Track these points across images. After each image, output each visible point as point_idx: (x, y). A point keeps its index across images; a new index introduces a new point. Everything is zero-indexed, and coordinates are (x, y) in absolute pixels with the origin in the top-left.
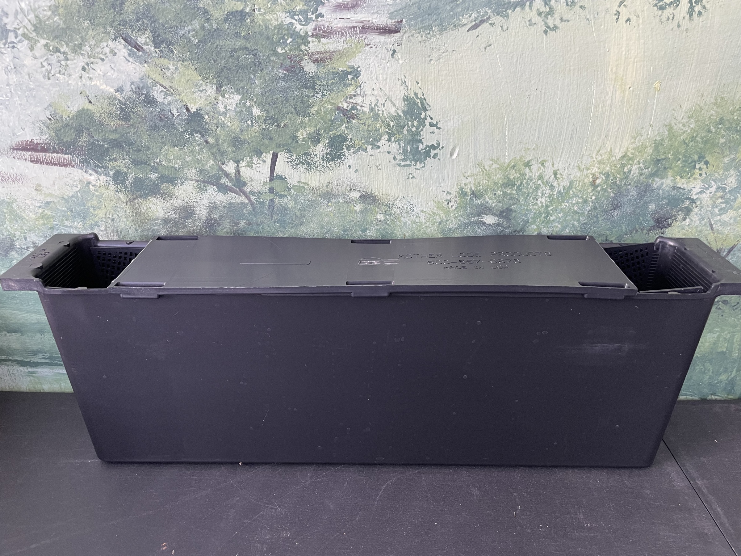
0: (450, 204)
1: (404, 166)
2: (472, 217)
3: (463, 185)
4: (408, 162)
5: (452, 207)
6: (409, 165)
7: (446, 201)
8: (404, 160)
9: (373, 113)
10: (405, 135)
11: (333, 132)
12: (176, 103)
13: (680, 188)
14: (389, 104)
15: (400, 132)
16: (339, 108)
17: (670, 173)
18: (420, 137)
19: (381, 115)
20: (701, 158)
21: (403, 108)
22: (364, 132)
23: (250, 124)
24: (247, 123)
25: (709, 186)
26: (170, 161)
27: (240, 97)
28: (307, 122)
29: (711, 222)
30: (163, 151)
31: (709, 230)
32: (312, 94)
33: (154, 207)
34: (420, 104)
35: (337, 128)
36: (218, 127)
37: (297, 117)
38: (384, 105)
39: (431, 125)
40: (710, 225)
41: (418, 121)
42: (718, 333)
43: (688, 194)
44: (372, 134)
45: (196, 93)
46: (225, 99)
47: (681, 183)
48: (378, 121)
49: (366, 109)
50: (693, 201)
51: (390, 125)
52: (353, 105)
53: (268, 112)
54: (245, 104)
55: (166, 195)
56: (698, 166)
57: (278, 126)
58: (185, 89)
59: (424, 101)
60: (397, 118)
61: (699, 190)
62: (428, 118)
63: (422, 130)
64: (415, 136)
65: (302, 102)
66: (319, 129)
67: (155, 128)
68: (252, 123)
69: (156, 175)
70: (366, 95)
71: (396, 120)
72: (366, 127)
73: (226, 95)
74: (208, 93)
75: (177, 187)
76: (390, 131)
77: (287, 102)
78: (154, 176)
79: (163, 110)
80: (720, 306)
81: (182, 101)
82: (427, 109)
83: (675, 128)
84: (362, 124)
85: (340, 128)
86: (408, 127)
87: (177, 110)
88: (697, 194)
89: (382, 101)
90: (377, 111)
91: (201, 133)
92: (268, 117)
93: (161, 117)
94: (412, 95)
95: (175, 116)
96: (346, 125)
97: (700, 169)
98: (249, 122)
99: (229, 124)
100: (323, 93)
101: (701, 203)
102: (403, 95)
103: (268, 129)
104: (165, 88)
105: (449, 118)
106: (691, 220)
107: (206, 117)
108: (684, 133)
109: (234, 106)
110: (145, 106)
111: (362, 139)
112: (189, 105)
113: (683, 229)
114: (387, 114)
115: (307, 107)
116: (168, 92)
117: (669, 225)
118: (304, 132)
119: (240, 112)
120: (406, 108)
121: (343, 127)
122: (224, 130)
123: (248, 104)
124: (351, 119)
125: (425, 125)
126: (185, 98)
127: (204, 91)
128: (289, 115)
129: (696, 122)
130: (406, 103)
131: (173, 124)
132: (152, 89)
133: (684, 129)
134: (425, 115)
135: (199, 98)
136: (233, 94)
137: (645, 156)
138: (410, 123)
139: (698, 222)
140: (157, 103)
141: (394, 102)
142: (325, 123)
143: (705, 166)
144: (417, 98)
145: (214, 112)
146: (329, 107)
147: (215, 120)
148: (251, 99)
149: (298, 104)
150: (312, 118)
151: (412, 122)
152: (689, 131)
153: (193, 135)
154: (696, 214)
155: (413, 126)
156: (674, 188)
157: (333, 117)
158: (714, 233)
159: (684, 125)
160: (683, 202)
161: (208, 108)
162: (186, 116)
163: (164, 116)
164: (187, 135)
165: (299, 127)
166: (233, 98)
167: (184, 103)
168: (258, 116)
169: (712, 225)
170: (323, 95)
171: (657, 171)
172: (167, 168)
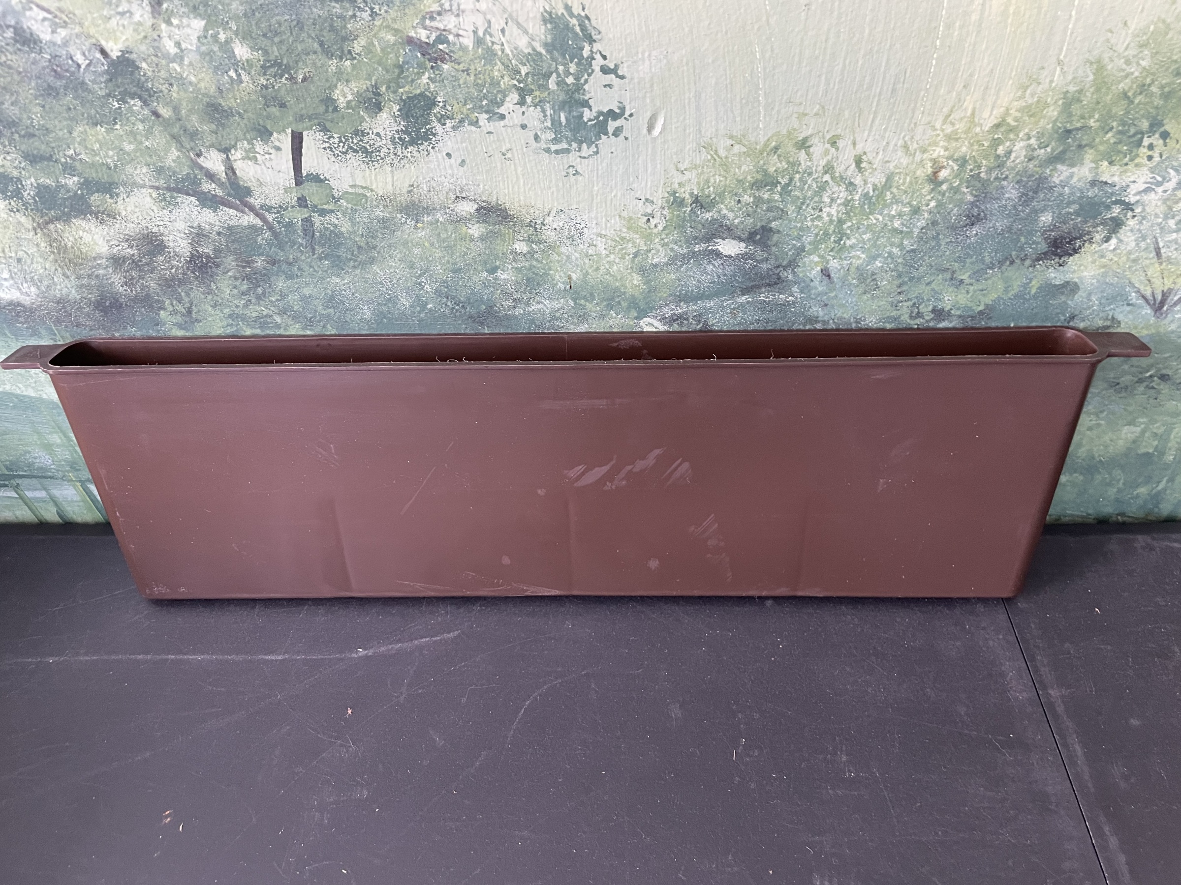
0: (653, 222)
1: (557, 152)
2: (696, 244)
3: (677, 186)
4: (565, 145)
5: (656, 226)
6: (567, 151)
7: (645, 216)
8: (555, 141)
9: (483, 49)
10: (553, 91)
11: (407, 89)
12: (77, 41)
13: (1106, 183)
14: (512, 29)
15: (543, 85)
16: (410, 41)
17: (1089, 155)
18: (583, 94)
19: (500, 53)
20: (1155, 125)
21: (543, 37)
22: (468, 88)
23: (235, 78)
24: (228, 76)
25: (1164, 178)
26: (95, 153)
27: (203, 23)
28: (349, 70)
29: (1157, 243)
30: (75, 134)
31: (1153, 258)
32: (350, 13)
33: (87, 238)
34: (578, 29)
35: (413, 81)
36: (171, 85)
37: (327, 60)
38: (503, 31)
39: (605, 70)
40: (1155, 249)
41: (577, 64)
42: (1143, 426)
43: (1120, 194)
44: (485, 91)
45: (113, 19)
46: (172, 28)
47: (1109, 173)
48: (496, 64)
49: (468, 41)
50: (1128, 207)
51: (520, 72)
52: (438, 33)
53: (266, 52)
54: (215, 37)
55: (105, 216)
56: (1146, 142)
57: (292, 78)
58: (90, 12)
59: (587, 22)
60: (534, 58)
61: (1143, 187)
62: (598, 57)
63: (586, 81)
64: (573, 93)
65: (332, 29)
66: (376, 84)
67: (50, 91)
68: (239, 75)
69: (76, 179)
70: (463, 12)
71: (532, 63)
72: (472, 78)
73: (173, 20)
74: (137, 18)
75: (120, 202)
76: (522, 85)
77: (302, 29)
78: (72, 182)
79: (56, 56)
80: (1153, 384)
81: (88, 36)
82: (594, 37)
83: (1109, 67)
84: (463, 71)
85: (419, 81)
86: (559, 75)
87: (84, 54)
88: (1139, 193)
89: (499, 24)
90: (490, 44)
91: (140, 98)
92: (269, 61)
93: (55, 71)
94: (561, 10)
95: (83, 67)
96: (430, 74)
97: (1151, 147)
98: (232, 73)
99: (193, 79)
100: (372, 9)
101: (1144, 210)
102: (542, 10)
103: (273, 87)
104: (48, 11)
105: (640, 56)
106: (1120, 241)
107: (144, 65)
108: (1126, 76)
109: (195, 41)
110: (20, 50)
111: (466, 101)
112: (103, 43)
113: (1102, 256)
114: (512, 51)
115: (345, 39)
116: (57, 20)
117: (1076, 251)
118: (346, 90)
119: (210, 54)
120: (549, 37)
121: (425, 79)
122: (186, 91)
123: (222, 37)
124: (439, 63)
125: (593, 71)
126: (92, 31)
127: (128, 15)
128: (310, 57)
129: (1154, 55)
130: (549, 26)
131: (83, 83)
132: (24, 15)
133: (1129, 69)
134: (591, 51)
135: (121, 28)
136: (188, 17)
137: (1042, 123)
138: (561, 68)
139: (1133, 244)
140: (41, 42)
141: (525, 25)
142: (387, 71)
143: (1161, 142)
144: (572, 15)
145: (156, 56)
146: (391, 38)
147: (163, 72)
148: (225, 26)
149: (325, 34)
150: (359, 61)
151: (565, 65)
152: (1136, 74)
153: (127, 102)
154: (1132, 231)
155: (568, 73)
156: (1093, 183)
157: (401, 59)
158: (1161, 264)
159: (1128, 62)
160: (1108, 208)
161: (143, 48)
162: (103, 64)
163: (61, 68)
164: (116, 103)
165: (335, 80)
166: (188, 26)
167: (94, 41)
168: (247, 61)
169: (1159, 249)
170: (373, 15)
171: (1063, 152)
172: (93, 165)
